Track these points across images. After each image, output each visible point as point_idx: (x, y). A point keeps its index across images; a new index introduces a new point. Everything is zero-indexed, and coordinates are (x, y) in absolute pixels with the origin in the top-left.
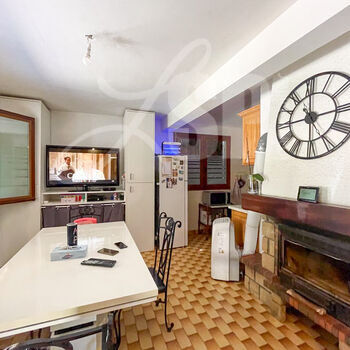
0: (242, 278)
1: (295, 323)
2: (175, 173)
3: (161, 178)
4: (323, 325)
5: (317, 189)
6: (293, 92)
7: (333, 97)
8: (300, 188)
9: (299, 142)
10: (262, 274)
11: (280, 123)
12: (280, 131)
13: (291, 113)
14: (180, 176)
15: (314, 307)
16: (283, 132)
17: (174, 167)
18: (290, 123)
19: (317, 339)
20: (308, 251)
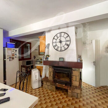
0: (42, 85)
1: (57, 91)
2: (13, 55)
3: (7, 57)
4: (65, 88)
5: (63, 58)
6: (56, 35)
7: (65, 38)
8: (60, 58)
9: (58, 47)
10: (49, 82)
11: (53, 42)
12: (53, 44)
13: (56, 40)
14: (15, 56)
15: (63, 85)
16: (54, 44)
17: (13, 53)
18: (56, 42)
19: (62, 92)
20: (60, 73)
